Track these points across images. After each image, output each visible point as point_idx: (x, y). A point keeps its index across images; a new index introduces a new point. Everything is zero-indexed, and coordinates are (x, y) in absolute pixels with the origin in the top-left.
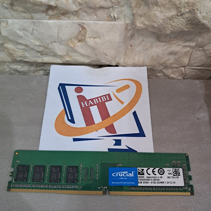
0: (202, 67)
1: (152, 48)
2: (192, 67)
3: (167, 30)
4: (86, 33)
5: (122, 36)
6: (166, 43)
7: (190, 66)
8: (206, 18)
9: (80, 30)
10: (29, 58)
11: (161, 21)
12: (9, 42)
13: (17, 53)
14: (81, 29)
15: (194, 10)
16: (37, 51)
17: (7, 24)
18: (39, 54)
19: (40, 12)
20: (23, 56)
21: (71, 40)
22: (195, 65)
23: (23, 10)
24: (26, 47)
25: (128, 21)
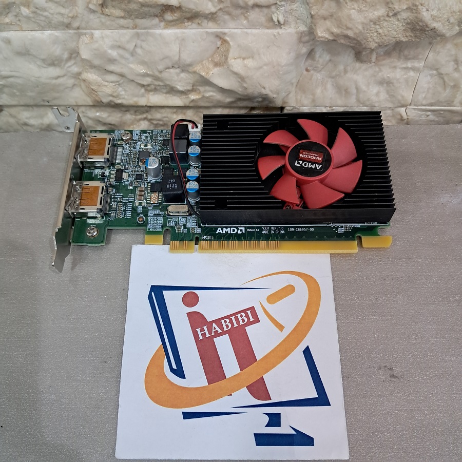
0: (439, 106)
1: (345, 74)
2: (419, 107)
3: (370, 41)
4: (228, 51)
5: (291, 54)
6: (371, 65)
7: (415, 105)
8: (438, 18)
9: (218, 46)
10: (124, 98)
11: (360, 27)
12: (90, 70)
13: (104, 89)
14: (219, 43)
15: (416, 6)
16: (139, 84)
17: (92, 38)
18: (143, 90)
19: (151, 16)
20: (115, 94)
21: (202, 64)
22: (424, 102)
23: (122, 14)
24: (121, 77)
25: (303, 28)
